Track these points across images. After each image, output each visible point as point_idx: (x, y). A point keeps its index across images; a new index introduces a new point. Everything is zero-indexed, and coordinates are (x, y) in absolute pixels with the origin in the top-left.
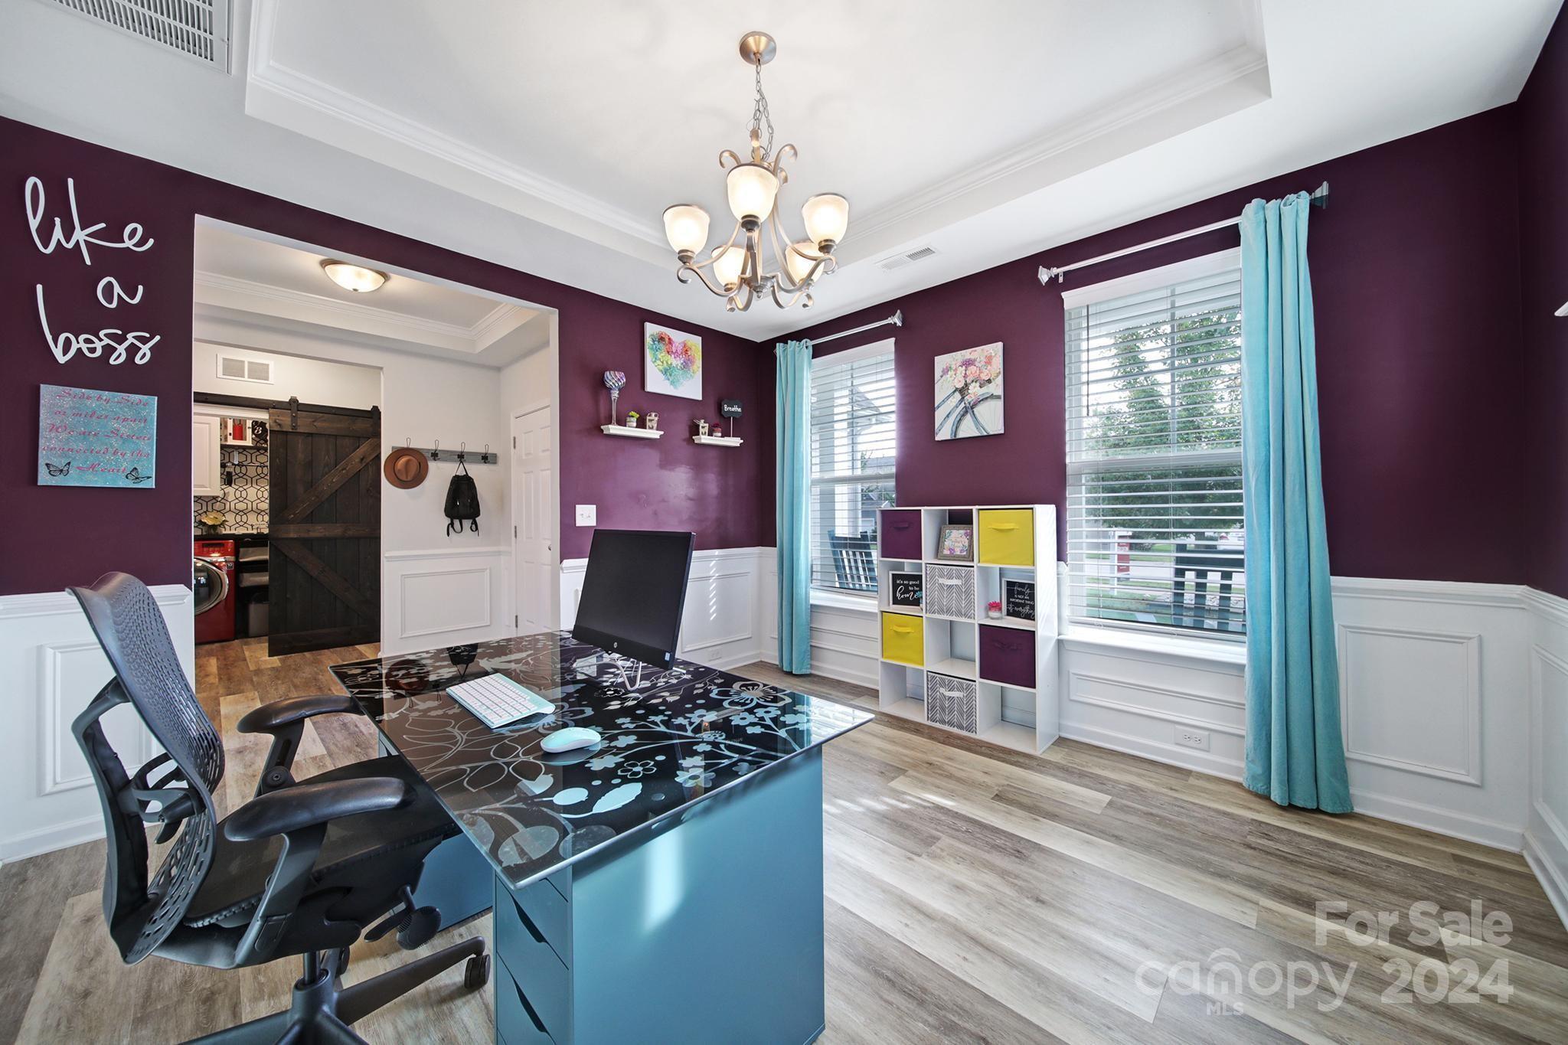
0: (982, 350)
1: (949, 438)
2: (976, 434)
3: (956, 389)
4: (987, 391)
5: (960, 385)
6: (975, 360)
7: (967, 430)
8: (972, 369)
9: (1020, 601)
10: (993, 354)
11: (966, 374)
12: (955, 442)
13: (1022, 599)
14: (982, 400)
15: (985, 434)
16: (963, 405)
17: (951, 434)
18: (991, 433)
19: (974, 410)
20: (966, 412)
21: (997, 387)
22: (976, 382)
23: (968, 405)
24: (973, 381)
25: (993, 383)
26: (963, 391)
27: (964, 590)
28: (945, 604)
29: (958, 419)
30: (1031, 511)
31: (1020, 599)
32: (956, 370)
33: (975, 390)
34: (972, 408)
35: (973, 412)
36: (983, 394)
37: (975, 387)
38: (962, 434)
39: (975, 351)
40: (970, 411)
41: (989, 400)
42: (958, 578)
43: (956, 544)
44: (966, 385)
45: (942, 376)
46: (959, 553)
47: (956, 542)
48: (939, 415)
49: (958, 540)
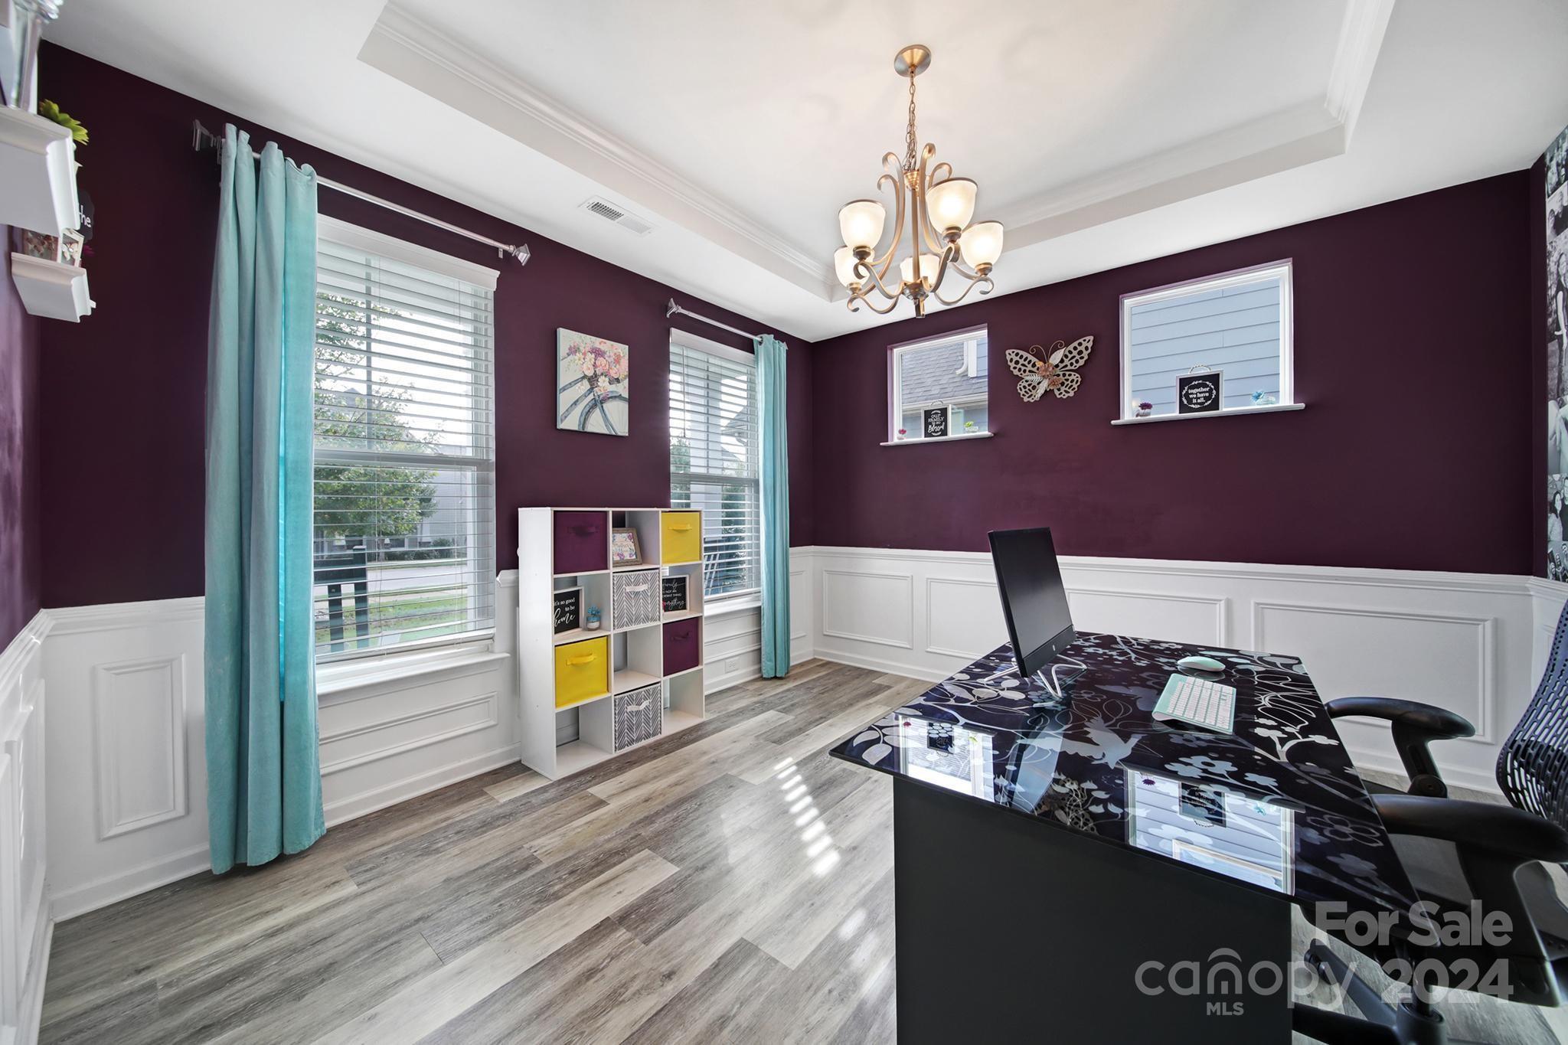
0: (612, 345)
1: (576, 429)
2: (605, 431)
3: (585, 377)
4: (615, 390)
5: (590, 373)
6: (605, 353)
7: (596, 425)
8: (601, 361)
9: (668, 596)
10: (622, 355)
11: (595, 363)
12: (581, 435)
13: (670, 594)
14: (611, 397)
15: (614, 434)
16: (591, 396)
17: (579, 425)
18: (620, 434)
19: (604, 405)
20: (595, 405)
21: (623, 390)
22: (606, 376)
23: (597, 398)
24: (602, 374)
25: (621, 384)
26: (593, 380)
27: (649, 594)
28: (634, 613)
29: (587, 410)
30: (698, 513)
31: (668, 594)
32: (584, 354)
33: (603, 382)
34: (602, 403)
35: (602, 407)
36: (612, 392)
37: (604, 381)
38: (591, 428)
39: (605, 343)
40: (599, 405)
41: (617, 399)
42: (644, 582)
43: (624, 549)
44: (595, 375)
45: (568, 355)
46: (629, 558)
47: (622, 546)
48: (564, 400)
49: (624, 544)
